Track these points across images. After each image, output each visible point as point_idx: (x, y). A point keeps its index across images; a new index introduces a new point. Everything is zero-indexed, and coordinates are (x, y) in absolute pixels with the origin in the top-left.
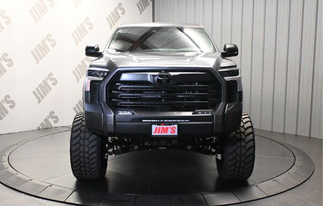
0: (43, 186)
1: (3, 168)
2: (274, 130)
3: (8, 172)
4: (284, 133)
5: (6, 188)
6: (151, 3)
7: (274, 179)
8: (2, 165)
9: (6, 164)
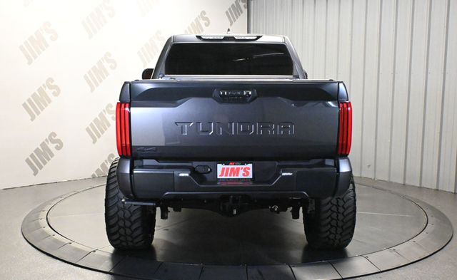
0: (84, 251)
1: (38, 226)
2: (407, 183)
3: (44, 233)
4: (420, 187)
5: (39, 253)
6: (245, 11)
7: (392, 249)
8: (38, 223)
9: (44, 222)
